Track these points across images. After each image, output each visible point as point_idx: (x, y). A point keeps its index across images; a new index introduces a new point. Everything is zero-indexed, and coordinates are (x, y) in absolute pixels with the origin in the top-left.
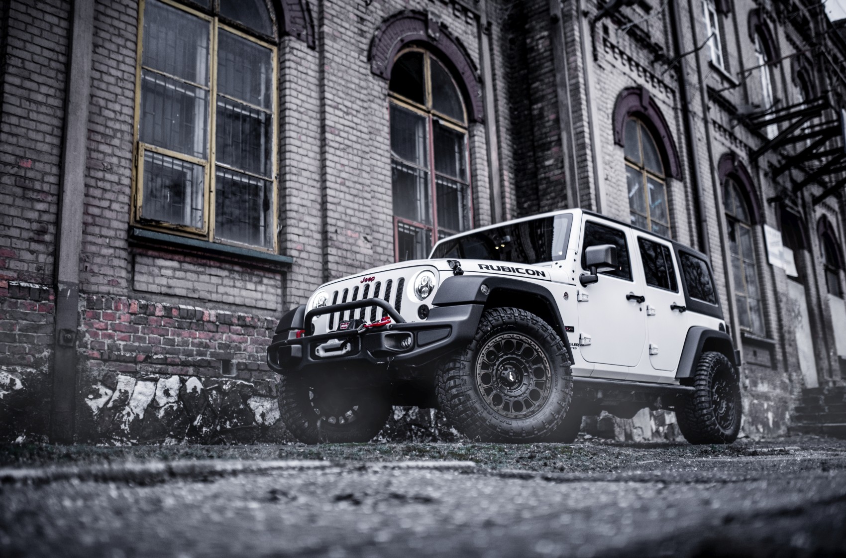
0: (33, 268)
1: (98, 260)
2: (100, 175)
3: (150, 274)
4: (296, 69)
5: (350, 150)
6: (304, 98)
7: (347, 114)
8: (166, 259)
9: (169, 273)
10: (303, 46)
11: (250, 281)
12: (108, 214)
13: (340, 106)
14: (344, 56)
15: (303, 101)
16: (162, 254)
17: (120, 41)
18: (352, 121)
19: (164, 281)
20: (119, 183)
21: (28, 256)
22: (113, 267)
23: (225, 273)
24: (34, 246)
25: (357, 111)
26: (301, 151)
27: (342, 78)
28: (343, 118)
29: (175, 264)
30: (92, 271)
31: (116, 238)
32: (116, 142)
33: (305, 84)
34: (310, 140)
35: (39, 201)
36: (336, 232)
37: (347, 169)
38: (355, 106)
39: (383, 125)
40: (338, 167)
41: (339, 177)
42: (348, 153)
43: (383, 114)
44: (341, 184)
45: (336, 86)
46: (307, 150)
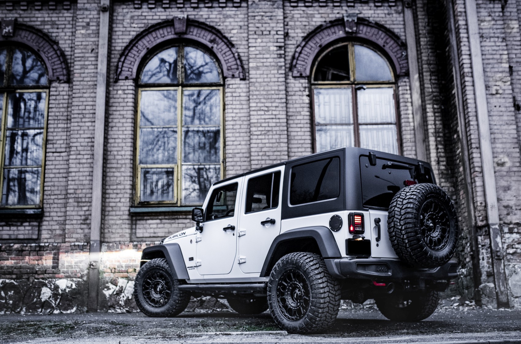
0: (82, 236)
1: (115, 227)
2: (115, 187)
3: (145, 228)
4: (232, 96)
5: (271, 133)
6: (237, 111)
7: (268, 111)
8: (152, 219)
9: (155, 226)
10: (237, 81)
12: (119, 204)
13: (262, 108)
14: (265, 76)
15: (237, 113)
16: (152, 217)
18: (272, 114)
19: (152, 231)
20: (124, 189)
21: (80, 231)
22: (122, 229)
24: (83, 226)
25: (276, 107)
26: (235, 143)
27: (264, 90)
28: (265, 114)
29: (158, 221)
30: (112, 232)
31: (123, 215)
32: (123, 169)
33: (238, 103)
34: (242, 134)
35: (84, 206)
38: (274, 105)
39: (303, 107)
40: (261, 145)
41: (261, 151)
42: (268, 135)
43: (303, 100)
44: (262, 155)
45: (259, 97)
46: (240, 141)
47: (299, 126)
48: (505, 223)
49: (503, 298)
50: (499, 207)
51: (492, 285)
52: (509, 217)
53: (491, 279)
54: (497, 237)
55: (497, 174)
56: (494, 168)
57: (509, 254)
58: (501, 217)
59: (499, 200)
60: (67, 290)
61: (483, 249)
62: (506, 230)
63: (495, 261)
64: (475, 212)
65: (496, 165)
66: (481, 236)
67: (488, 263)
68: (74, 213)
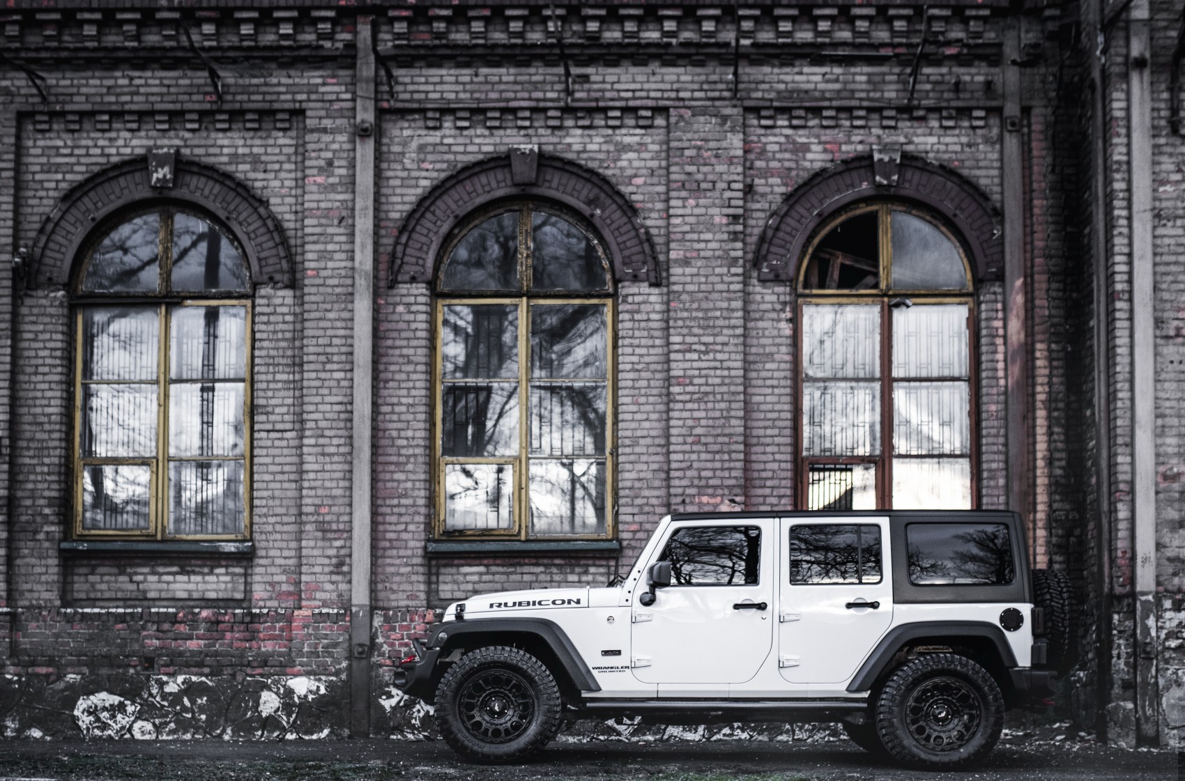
0: (334, 596)
1: (397, 579)
2: (395, 502)
3: (455, 582)
4: (633, 320)
5: (711, 397)
6: (644, 351)
7: (706, 353)
8: (470, 565)
9: (475, 578)
10: (644, 288)
11: (572, 572)
12: (404, 536)
13: (694, 347)
14: (703, 280)
15: (641, 356)
16: (469, 561)
17: (410, 368)
18: (715, 360)
20: (414, 505)
21: (329, 587)
22: (412, 583)
23: (541, 569)
24: (335, 578)
25: (723, 344)
26: (638, 416)
27: (698, 309)
28: (700, 359)
29: (482, 569)
30: (391, 589)
31: (413, 556)
32: (410, 467)
33: (646, 334)
34: (651, 399)
35: (336, 539)
36: (683, 502)
37: (703, 422)
38: (719, 339)
39: (779, 345)
40: (690, 423)
41: (690, 435)
42: (706, 402)
43: (779, 329)
44: (693, 443)
45: (688, 323)
46: (648, 413)
47: (769, 382)
48: (1166, 591)
49: (1149, 729)
50: (1158, 559)
51: (1130, 705)
52: (1176, 580)
53: (1130, 693)
54: (1148, 617)
55: (1161, 496)
56: (1157, 484)
57: (1169, 648)
58: (1161, 579)
59: (1159, 546)
60: (310, 697)
61: (1120, 638)
62: (1168, 604)
63: (1140, 661)
64: (1111, 568)
65: (1160, 479)
66: (1118, 613)
67: (1126, 664)
68: (316, 552)
